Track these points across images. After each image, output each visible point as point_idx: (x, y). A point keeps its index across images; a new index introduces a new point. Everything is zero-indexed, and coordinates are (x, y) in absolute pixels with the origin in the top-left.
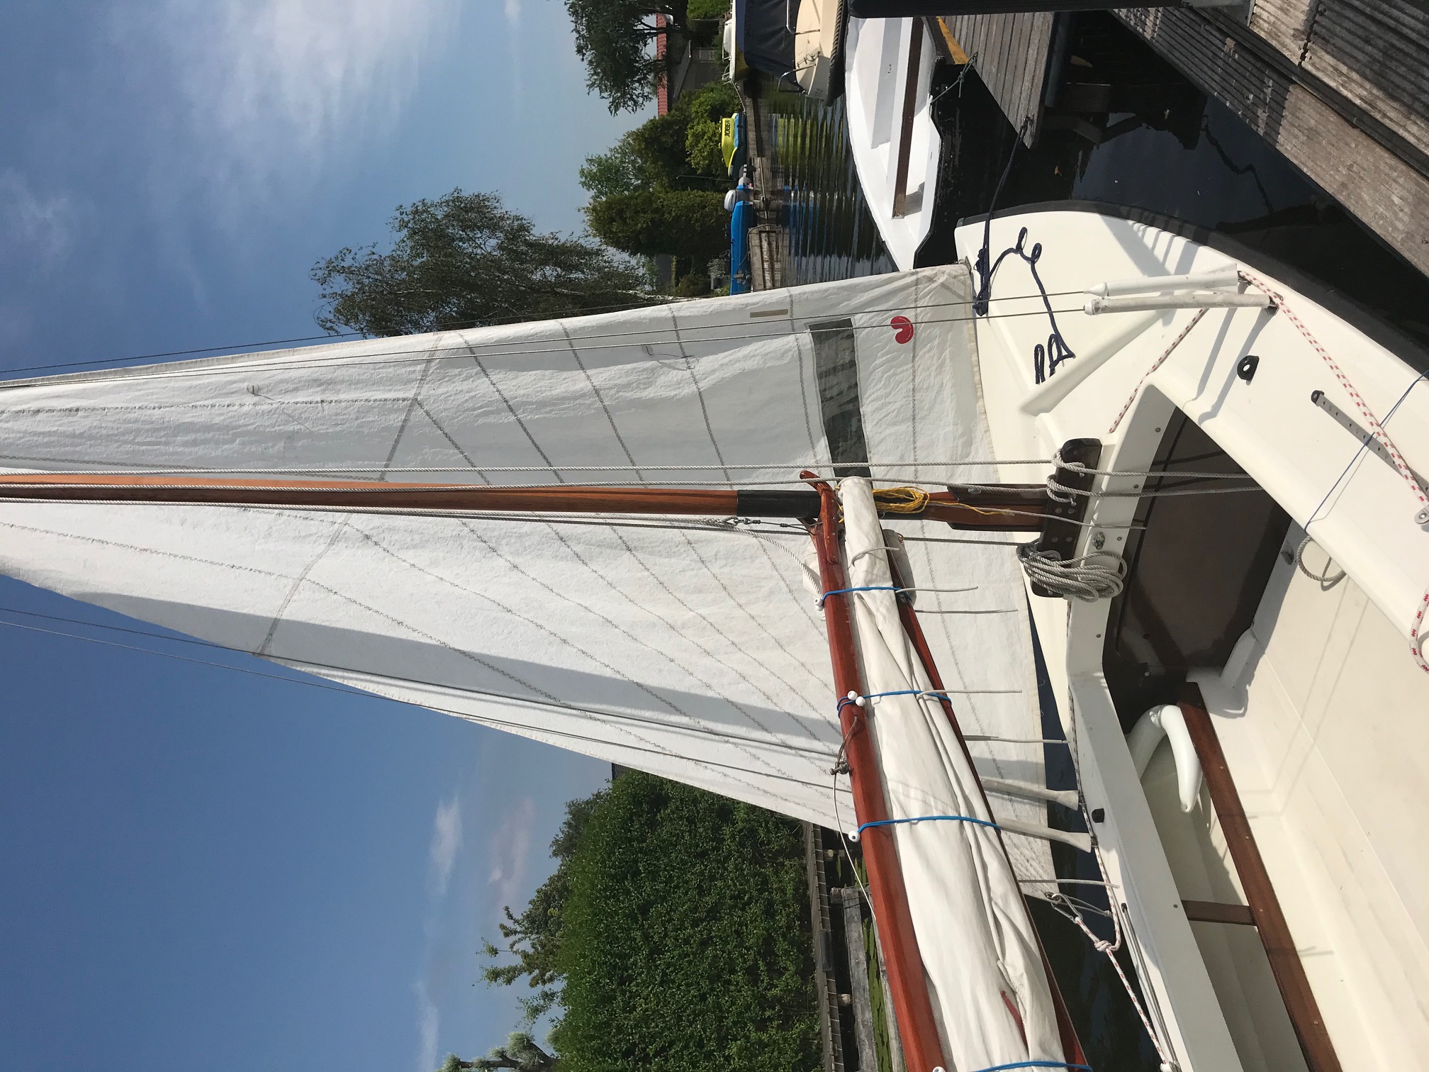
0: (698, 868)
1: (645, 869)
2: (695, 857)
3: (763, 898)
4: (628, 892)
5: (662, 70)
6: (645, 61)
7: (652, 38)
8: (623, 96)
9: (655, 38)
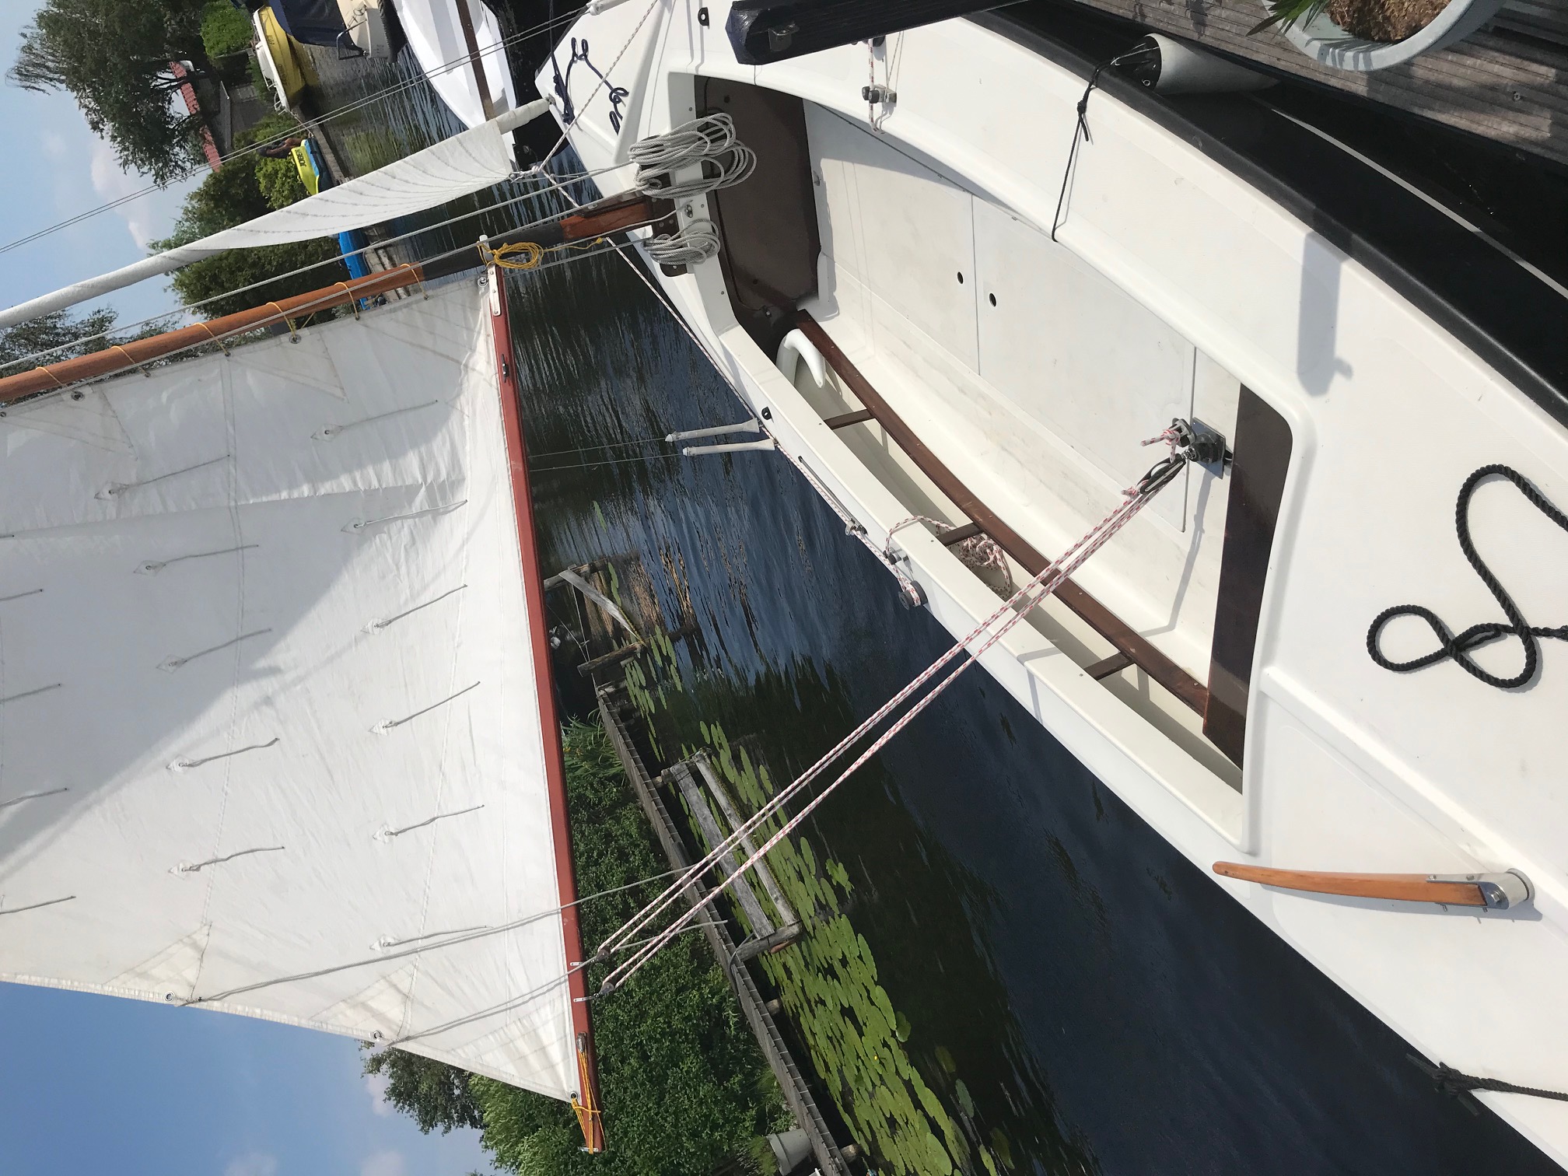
5: (200, 124)
6: (177, 120)
7: (175, 91)
8: (166, 165)
9: (179, 91)
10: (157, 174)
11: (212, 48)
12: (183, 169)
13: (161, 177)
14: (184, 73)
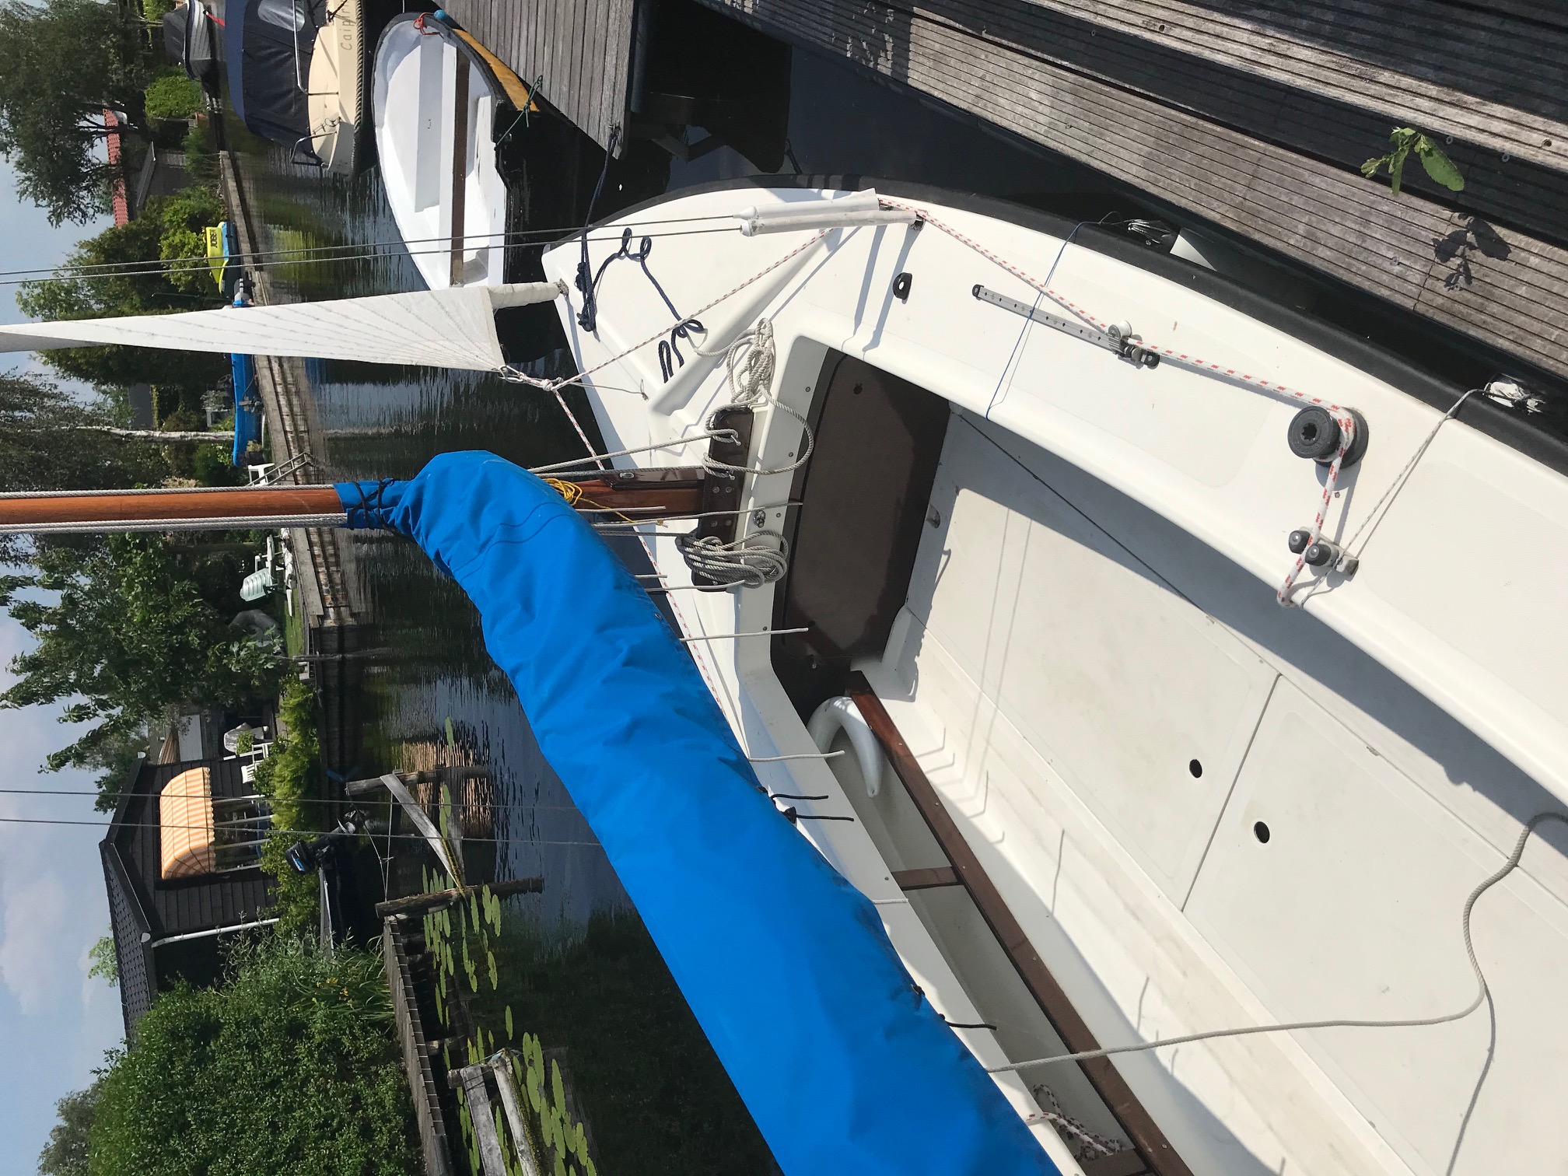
0: (268, 1102)
1: (195, 1120)
2: (262, 1089)
3: (357, 1118)
4: (176, 1153)
5: (117, 176)
6: (93, 165)
7: (100, 138)
8: (66, 205)
9: (104, 139)
10: (54, 212)
11: (154, 108)
12: (84, 215)
13: (57, 216)
14: (116, 123)
